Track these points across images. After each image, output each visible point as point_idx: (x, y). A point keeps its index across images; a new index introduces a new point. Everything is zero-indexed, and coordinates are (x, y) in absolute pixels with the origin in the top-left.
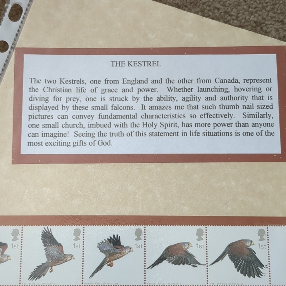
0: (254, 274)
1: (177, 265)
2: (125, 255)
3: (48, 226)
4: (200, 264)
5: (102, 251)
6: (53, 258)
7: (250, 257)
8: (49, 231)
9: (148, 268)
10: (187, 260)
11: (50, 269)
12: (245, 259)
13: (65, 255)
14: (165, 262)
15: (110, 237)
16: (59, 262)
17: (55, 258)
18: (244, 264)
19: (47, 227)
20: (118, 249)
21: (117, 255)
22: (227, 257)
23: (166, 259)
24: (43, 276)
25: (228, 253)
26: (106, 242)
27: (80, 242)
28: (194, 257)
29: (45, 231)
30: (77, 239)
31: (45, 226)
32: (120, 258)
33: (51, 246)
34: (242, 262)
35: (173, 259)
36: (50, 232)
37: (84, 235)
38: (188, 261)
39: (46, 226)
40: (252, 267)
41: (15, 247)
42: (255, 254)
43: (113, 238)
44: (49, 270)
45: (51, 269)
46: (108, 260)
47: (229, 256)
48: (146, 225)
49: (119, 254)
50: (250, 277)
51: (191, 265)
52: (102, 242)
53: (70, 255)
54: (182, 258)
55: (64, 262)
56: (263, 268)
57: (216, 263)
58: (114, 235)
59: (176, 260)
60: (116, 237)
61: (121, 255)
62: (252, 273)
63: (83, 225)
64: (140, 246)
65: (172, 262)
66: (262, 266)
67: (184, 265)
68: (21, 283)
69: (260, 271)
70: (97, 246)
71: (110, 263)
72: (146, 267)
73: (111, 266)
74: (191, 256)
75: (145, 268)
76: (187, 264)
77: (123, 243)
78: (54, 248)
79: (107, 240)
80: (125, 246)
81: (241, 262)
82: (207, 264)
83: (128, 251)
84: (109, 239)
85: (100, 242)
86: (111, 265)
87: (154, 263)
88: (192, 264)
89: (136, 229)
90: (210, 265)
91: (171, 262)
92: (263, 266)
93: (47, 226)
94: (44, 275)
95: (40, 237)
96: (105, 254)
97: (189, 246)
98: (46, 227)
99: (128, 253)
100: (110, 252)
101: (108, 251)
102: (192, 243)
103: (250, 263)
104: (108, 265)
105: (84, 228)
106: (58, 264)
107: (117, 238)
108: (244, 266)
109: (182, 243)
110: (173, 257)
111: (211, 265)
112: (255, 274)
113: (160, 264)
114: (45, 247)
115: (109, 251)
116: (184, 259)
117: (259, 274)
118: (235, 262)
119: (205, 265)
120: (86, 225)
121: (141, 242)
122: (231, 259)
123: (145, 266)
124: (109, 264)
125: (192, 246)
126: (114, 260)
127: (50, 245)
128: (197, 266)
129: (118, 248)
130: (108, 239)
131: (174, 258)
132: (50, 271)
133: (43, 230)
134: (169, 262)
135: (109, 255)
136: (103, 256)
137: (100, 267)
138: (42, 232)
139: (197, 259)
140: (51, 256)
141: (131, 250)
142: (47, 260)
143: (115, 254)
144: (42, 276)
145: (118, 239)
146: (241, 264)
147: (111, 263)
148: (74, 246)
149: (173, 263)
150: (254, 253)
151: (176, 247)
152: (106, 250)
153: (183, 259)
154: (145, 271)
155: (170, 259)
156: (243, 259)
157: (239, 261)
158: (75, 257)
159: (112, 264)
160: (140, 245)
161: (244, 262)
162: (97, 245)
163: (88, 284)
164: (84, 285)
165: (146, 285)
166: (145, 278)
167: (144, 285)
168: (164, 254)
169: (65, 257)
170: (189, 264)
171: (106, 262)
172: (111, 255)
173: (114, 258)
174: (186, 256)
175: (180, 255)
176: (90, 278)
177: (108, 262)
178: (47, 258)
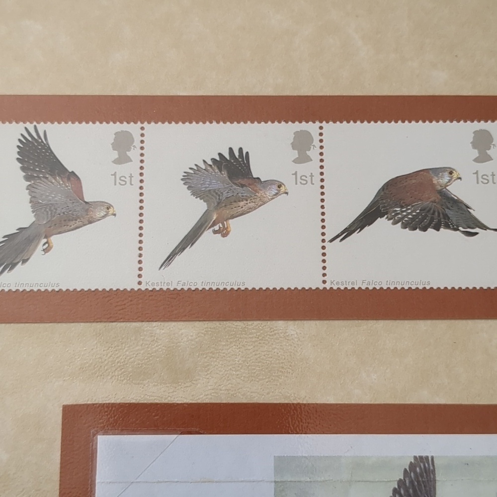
1: (418, 229)
2: (264, 203)
3: (38, 123)
4: (485, 227)
5: (197, 193)
6: (51, 214)
8: (41, 139)
9: (331, 241)
10: (446, 216)
11: (44, 245)
13: (86, 203)
14: (382, 223)
15: (220, 154)
16: (72, 223)
17: (58, 212)
19: (35, 127)
20: (244, 188)
21: (242, 204)
23: (387, 213)
24: (21, 263)
26: (209, 168)
27: (132, 168)
28: (468, 207)
29: (30, 139)
30: (123, 159)
31: (28, 125)
32: (250, 213)
33: (47, 178)
35: (405, 214)
36: (42, 142)
37: (142, 148)
38: (449, 218)
39: (31, 123)
43: (227, 156)
44: (40, 247)
45: (47, 242)
46: (215, 218)
48: (324, 122)
49: (247, 200)
51: (458, 232)
52: (195, 168)
53: (102, 203)
54: (432, 211)
55: (85, 225)
58: (231, 150)
59: (413, 216)
60: (237, 154)
61: (252, 205)
63: (139, 122)
64: (309, 179)
65: (403, 223)
67: (438, 230)
70: (182, 179)
71: (221, 226)
72: (328, 238)
73: (224, 236)
75: (323, 241)
76: (447, 227)
77: (257, 170)
78: (56, 183)
79: (210, 163)
80: (262, 180)
83: (274, 193)
84: (218, 159)
85: (191, 168)
86: (224, 232)
87: (350, 226)
88: (461, 228)
89: (296, 133)
91: (400, 224)
93: (35, 123)
94: (24, 261)
95: (14, 153)
96: (204, 201)
97: (452, 178)
98: (32, 125)
99: (272, 199)
100: (219, 196)
101: (214, 192)
102: (460, 170)
104: (215, 232)
105: (142, 128)
106: (68, 228)
107: (239, 156)
109: (430, 169)
110: (405, 209)
113: (366, 228)
114: (29, 183)
115: (217, 193)
116: (436, 214)
120: (149, 123)
121: (312, 167)
123: (323, 234)
124: (216, 228)
125: (460, 178)
126: (233, 217)
127: (43, 177)
128: (477, 233)
129: (242, 186)
130: (214, 160)
131: (409, 211)
132: (44, 250)
133: (22, 135)
134: (395, 223)
135: (218, 203)
136: (199, 207)
137: (191, 238)
139: (478, 213)
140: (46, 208)
141: (283, 189)
142: (34, 219)
143: (235, 202)
144: (18, 262)
145: (243, 161)
147: (224, 226)
148: (115, 177)
149: (405, 226)
151: (414, 181)
152: (210, 191)
153: (433, 214)
154: (324, 248)
158: (116, 208)
159: (226, 229)
160: (308, 175)
162: (181, 175)
163: (156, 284)
164: (143, 289)
165: (328, 288)
166: (324, 268)
167: (321, 288)
168: (377, 200)
169: (87, 211)
170: (453, 226)
171: (209, 224)
172: (224, 205)
173: (232, 213)
174: (442, 205)
175: (426, 203)
176: (163, 267)
177: (214, 224)
178: (33, 212)
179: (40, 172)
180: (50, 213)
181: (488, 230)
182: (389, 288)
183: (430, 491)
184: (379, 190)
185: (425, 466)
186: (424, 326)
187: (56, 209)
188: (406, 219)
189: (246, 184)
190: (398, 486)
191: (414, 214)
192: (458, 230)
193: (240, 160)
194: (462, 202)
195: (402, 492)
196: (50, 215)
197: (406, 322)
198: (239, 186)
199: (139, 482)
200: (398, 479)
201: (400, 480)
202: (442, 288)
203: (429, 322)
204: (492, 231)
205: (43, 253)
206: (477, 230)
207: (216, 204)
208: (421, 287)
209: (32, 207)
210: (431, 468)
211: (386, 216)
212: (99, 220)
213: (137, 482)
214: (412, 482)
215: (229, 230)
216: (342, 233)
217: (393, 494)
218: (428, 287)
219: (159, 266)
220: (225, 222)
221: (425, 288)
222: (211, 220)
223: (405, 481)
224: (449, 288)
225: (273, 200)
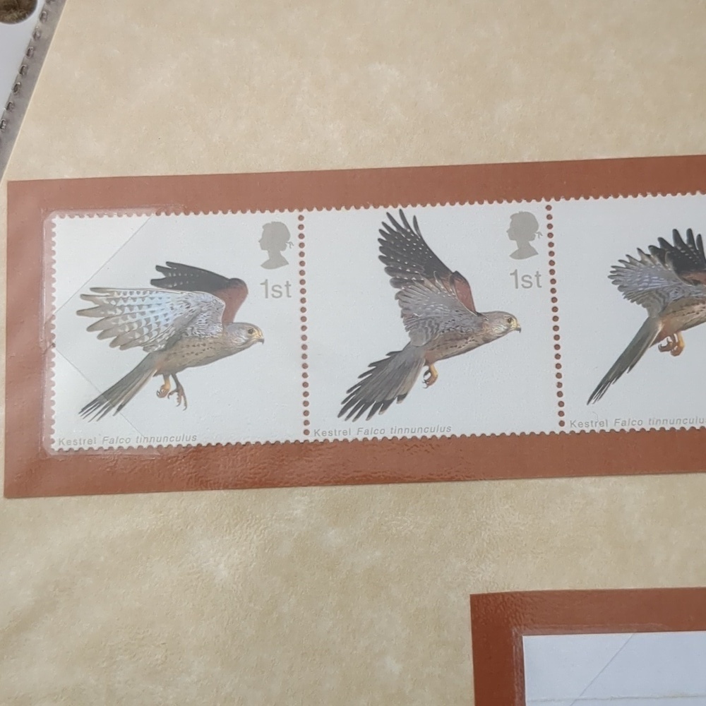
3: (405, 206)
5: (632, 295)
6: (432, 331)
8: (409, 227)
11: (426, 374)
13: (479, 314)
15: (662, 240)
16: (461, 343)
17: (441, 328)
19: (401, 212)
20: (699, 286)
21: (697, 308)
24: (396, 401)
26: (647, 259)
27: (538, 263)
29: (394, 228)
30: (524, 252)
31: (391, 209)
33: (422, 282)
36: (412, 231)
37: (550, 235)
39: (395, 206)
41: (277, 294)
43: (671, 242)
44: (421, 378)
45: (429, 371)
46: (660, 328)
52: (627, 260)
53: (500, 314)
55: (479, 345)
58: (676, 233)
60: (685, 238)
63: (543, 200)
68: (312, 432)
70: (610, 277)
71: (670, 340)
73: (676, 353)
78: (435, 289)
79: (648, 252)
84: (658, 246)
85: (620, 261)
86: (675, 349)
93: (400, 207)
94: (401, 398)
95: (374, 250)
96: (644, 306)
98: (397, 210)
100: (664, 297)
101: (657, 292)
104: (663, 349)
105: (549, 208)
106: (455, 350)
107: (688, 241)
114: (398, 290)
115: (660, 295)
120: (558, 199)
124: (664, 343)
126: (686, 327)
127: (417, 281)
129: (696, 282)
130: (652, 248)
132: (426, 381)
133: (384, 224)
135: (664, 308)
136: (638, 315)
138: (381, 231)
140: (424, 323)
142: (408, 339)
143: (687, 305)
144: (393, 399)
145: (694, 247)
147: (674, 340)
148: (516, 277)
152: (650, 291)
159: (678, 344)
162: (608, 271)
163: (584, 425)
164: (567, 432)
169: (480, 325)
171: (653, 337)
172: (671, 310)
173: (684, 321)
176: (593, 401)
177: (660, 338)
178: (407, 329)
179: (412, 273)
180: (430, 330)
187: (438, 325)
189: (701, 280)
193: (690, 246)
196: (430, 334)
198: (691, 283)
199: (585, 699)
205: (425, 385)
207: (660, 309)
209: (406, 323)
212: (498, 337)
213: (583, 699)
215: (681, 345)
219: (587, 400)
220: (675, 335)
222: (656, 332)
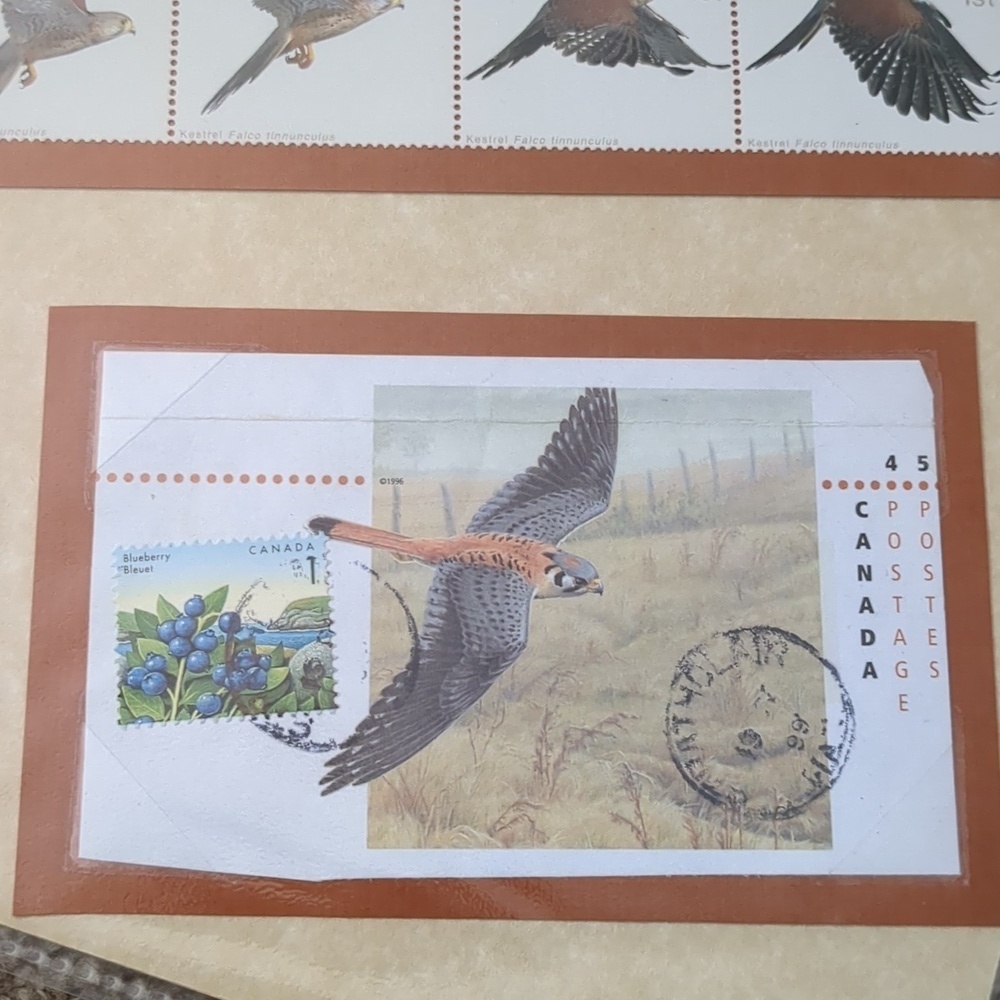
0: (946, 109)
1: (602, 64)
2: (367, 19)
4: (703, 62)
5: (262, 3)
6: (35, 29)
7: (926, 38)
9: (470, 77)
10: (645, 46)
11: (23, 73)
12: (904, 44)
13: (89, 13)
14: (547, 53)
16: (67, 43)
17: (46, 25)
18: (901, 63)
21: (331, 20)
22: (824, 35)
23: (554, 39)
25: (829, 22)
28: (678, 33)
34: (892, 58)
38: (649, 48)
40: (937, 78)
42: (949, 25)
44: (17, 77)
45: (28, 71)
46: (289, 40)
47: (832, 31)
49: (339, 15)
50: (927, 118)
51: (663, 69)
53: (114, 15)
54: (623, 38)
55: (87, 46)
56: (984, 81)
57: (777, 61)
59: (595, 43)
61: (348, 22)
62: (935, 102)
65: (579, 53)
66: (979, 74)
67: (632, 66)
69: (971, 97)
71: (299, 52)
72: (463, 73)
73: (304, 66)
74: (662, 27)
75: (457, 77)
76: (646, 60)
81: (885, 58)
82: (736, 62)
83: (382, 6)
86: (304, 61)
87: (500, 55)
90: (749, 68)
91: (574, 55)
92: (985, 75)
96: (274, 15)
99: (380, 14)
100: (297, 7)
103: (927, 60)
104: (290, 60)
106: (59, 49)
108: (898, 70)
110: (582, 34)
111: (753, 69)
112: (949, 105)
113: (524, 61)
116: (631, 41)
117: (968, 108)
118: (861, 57)
119: (729, 66)
122: (842, 46)
123: (457, 68)
124: (292, 54)
126: (317, 39)
128: (690, 71)
131: (590, 37)
132: (23, 81)
134: (567, 53)
135: (295, 19)
137: (252, 69)
139: (691, 41)
140: (27, 21)
143: (321, 17)
146: (887, 65)
147: (303, 52)
149: (581, 58)
150: (942, 22)
153: (627, 40)
154: (457, 87)
155: (570, 41)
156: (896, 43)
157: (876, 52)
159: (307, 56)
161: (898, 58)
163: (196, 135)
164: (176, 142)
165: (463, 147)
166: (457, 117)
167: (452, 147)
168: (541, 20)
169: (90, 25)
170: (656, 60)
171: (280, 48)
172: (304, 21)
173: (316, 33)
174: (639, 30)
175: (615, 26)
176: (208, 110)
177: (288, 49)
178: (7, 25)
180: (33, 27)
181: (708, 67)
182: (555, 148)
183: (609, 436)
184: (545, 5)
185: (601, 401)
186: (607, 204)
187: (42, 23)
188: (584, 48)
190: (561, 429)
191: (597, 41)
192: (663, 65)
194: (669, 26)
195: (567, 437)
196: (32, 31)
197: (581, 199)
199: (167, 418)
200: (561, 420)
201: (564, 421)
202: (636, 149)
203: (614, 199)
204: (714, 69)
205: (21, 85)
206: (691, 66)
207: (292, 19)
208: (604, 147)
209: (6, 18)
210: (612, 405)
211: (554, 43)
212: (109, 39)
213: (163, 418)
214: (581, 424)
215: (311, 57)
216: (486, 66)
217: (553, 440)
218: (615, 148)
219: (202, 109)
220: (305, 47)
221: (610, 149)
222: (284, 43)
223: (572, 423)
224: (647, 149)
225: (381, 16)
